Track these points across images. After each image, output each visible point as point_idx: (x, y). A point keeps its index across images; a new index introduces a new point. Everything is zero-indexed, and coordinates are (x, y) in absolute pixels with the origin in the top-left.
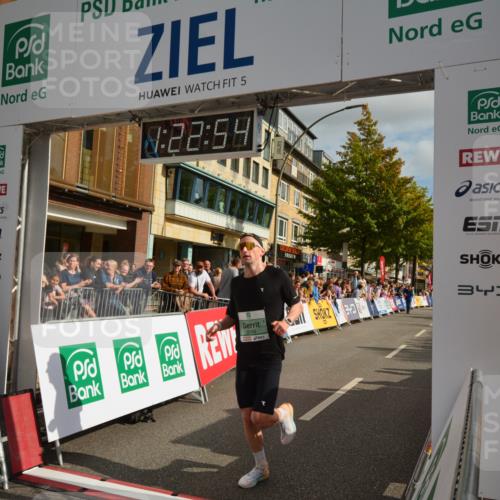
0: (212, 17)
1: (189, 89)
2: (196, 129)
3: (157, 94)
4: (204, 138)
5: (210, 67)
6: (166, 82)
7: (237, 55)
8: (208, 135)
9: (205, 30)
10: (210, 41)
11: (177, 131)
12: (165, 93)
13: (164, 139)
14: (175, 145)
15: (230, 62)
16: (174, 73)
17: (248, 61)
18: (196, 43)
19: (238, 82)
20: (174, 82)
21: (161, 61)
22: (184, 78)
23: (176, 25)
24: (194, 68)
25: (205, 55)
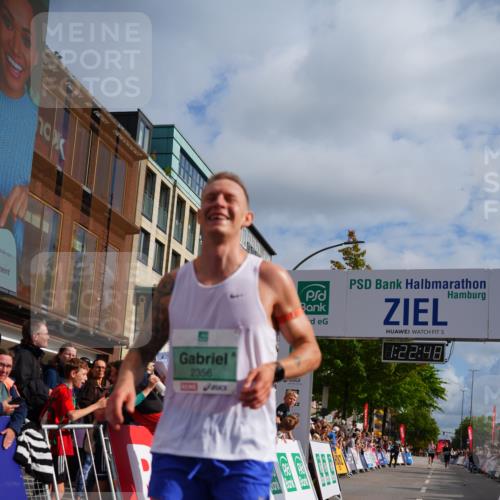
0: (426, 300)
1: (414, 332)
2: (414, 349)
3: (396, 332)
4: (418, 353)
5: (426, 323)
6: (401, 327)
7: (439, 320)
8: (421, 352)
9: (422, 306)
10: (425, 311)
11: (403, 349)
12: (401, 332)
13: (396, 352)
14: (402, 355)
15: (435, 322)
16: (406, 322)
17: (445, 324)
18: (417, 311)
19: (440, 332)
20: (405, 327)
21: (398, 315)
22: (411, 326)
23: (407, 301)
24: (416, 322)
25: (422, 317)
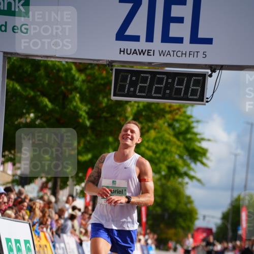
0: (183, 3)
1: (162, 53)
2: (160, 81)
3: (135, 52)
4: (166, 88)
5: (180, 40)
6: (142, 45)
7: (201, 35)
8: (169, 86)
10: (180, 20)
11: (145, 80)
12: (142, 52)
13: (133, 84)
15: (195, 39)
16: (150, 38)
17: (209, 41)
19: (200, 55)
21: (138, 26)
22: (157, 44)
24: (166, 38)
25: (175, 30)
